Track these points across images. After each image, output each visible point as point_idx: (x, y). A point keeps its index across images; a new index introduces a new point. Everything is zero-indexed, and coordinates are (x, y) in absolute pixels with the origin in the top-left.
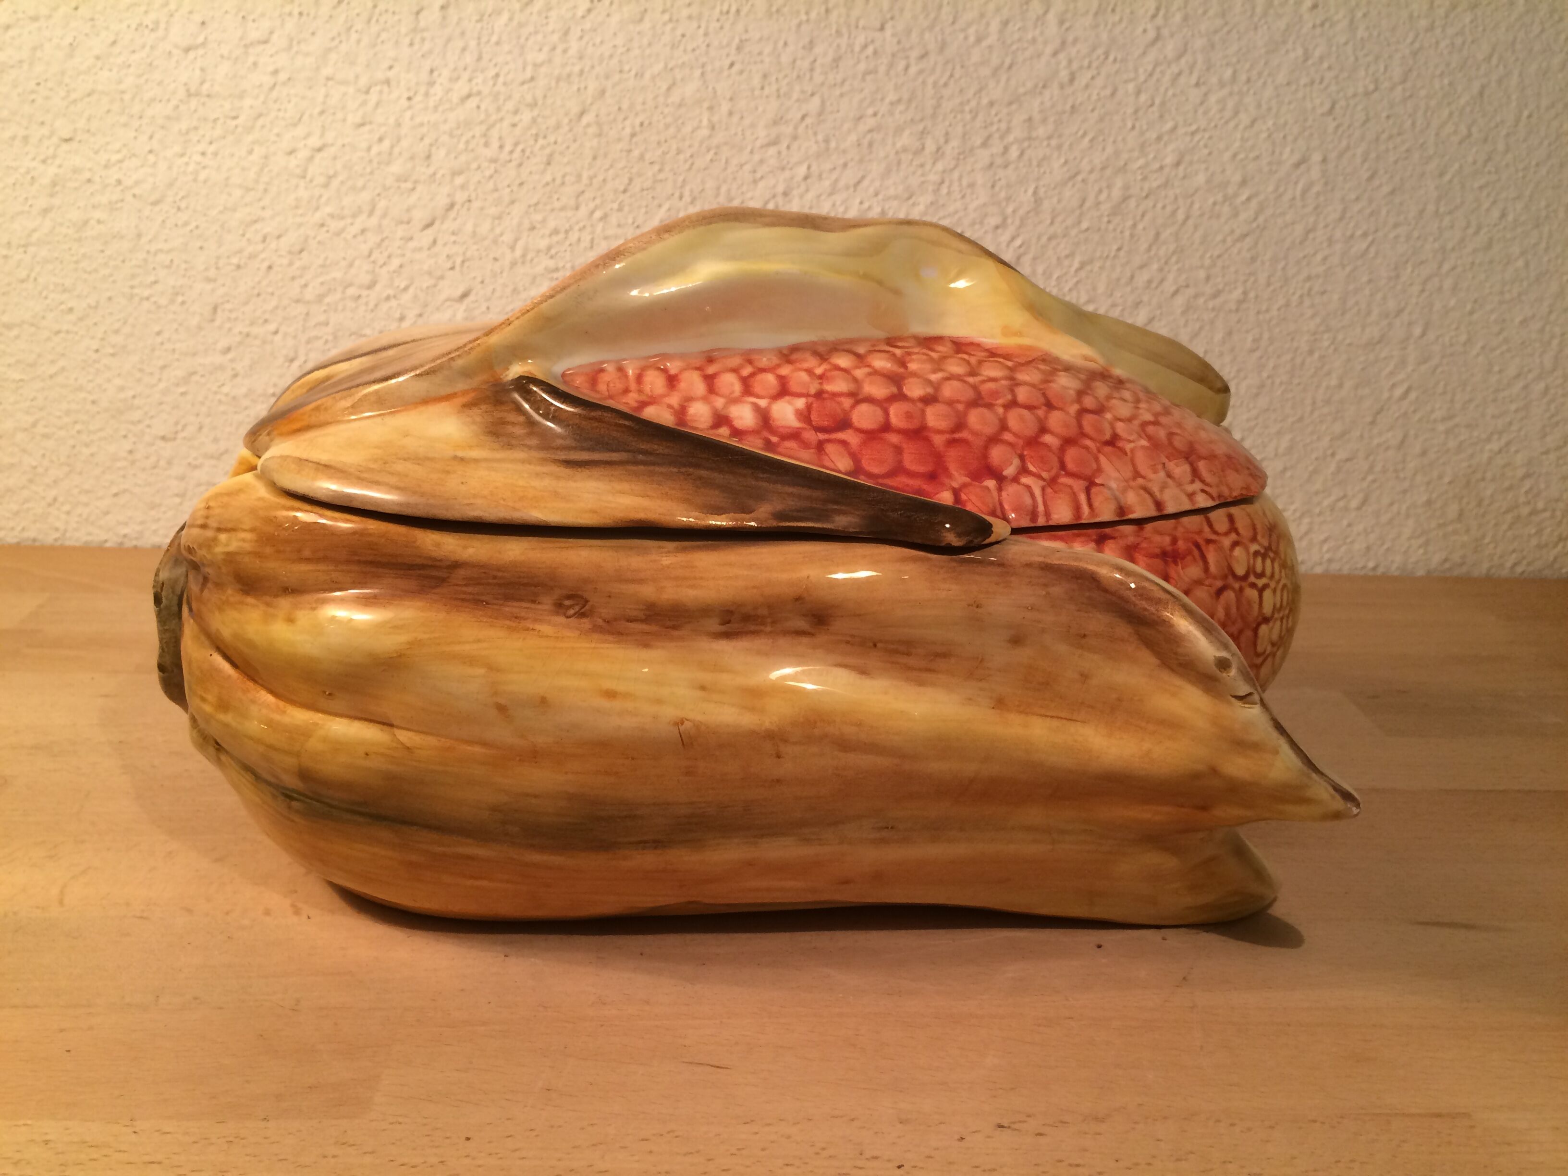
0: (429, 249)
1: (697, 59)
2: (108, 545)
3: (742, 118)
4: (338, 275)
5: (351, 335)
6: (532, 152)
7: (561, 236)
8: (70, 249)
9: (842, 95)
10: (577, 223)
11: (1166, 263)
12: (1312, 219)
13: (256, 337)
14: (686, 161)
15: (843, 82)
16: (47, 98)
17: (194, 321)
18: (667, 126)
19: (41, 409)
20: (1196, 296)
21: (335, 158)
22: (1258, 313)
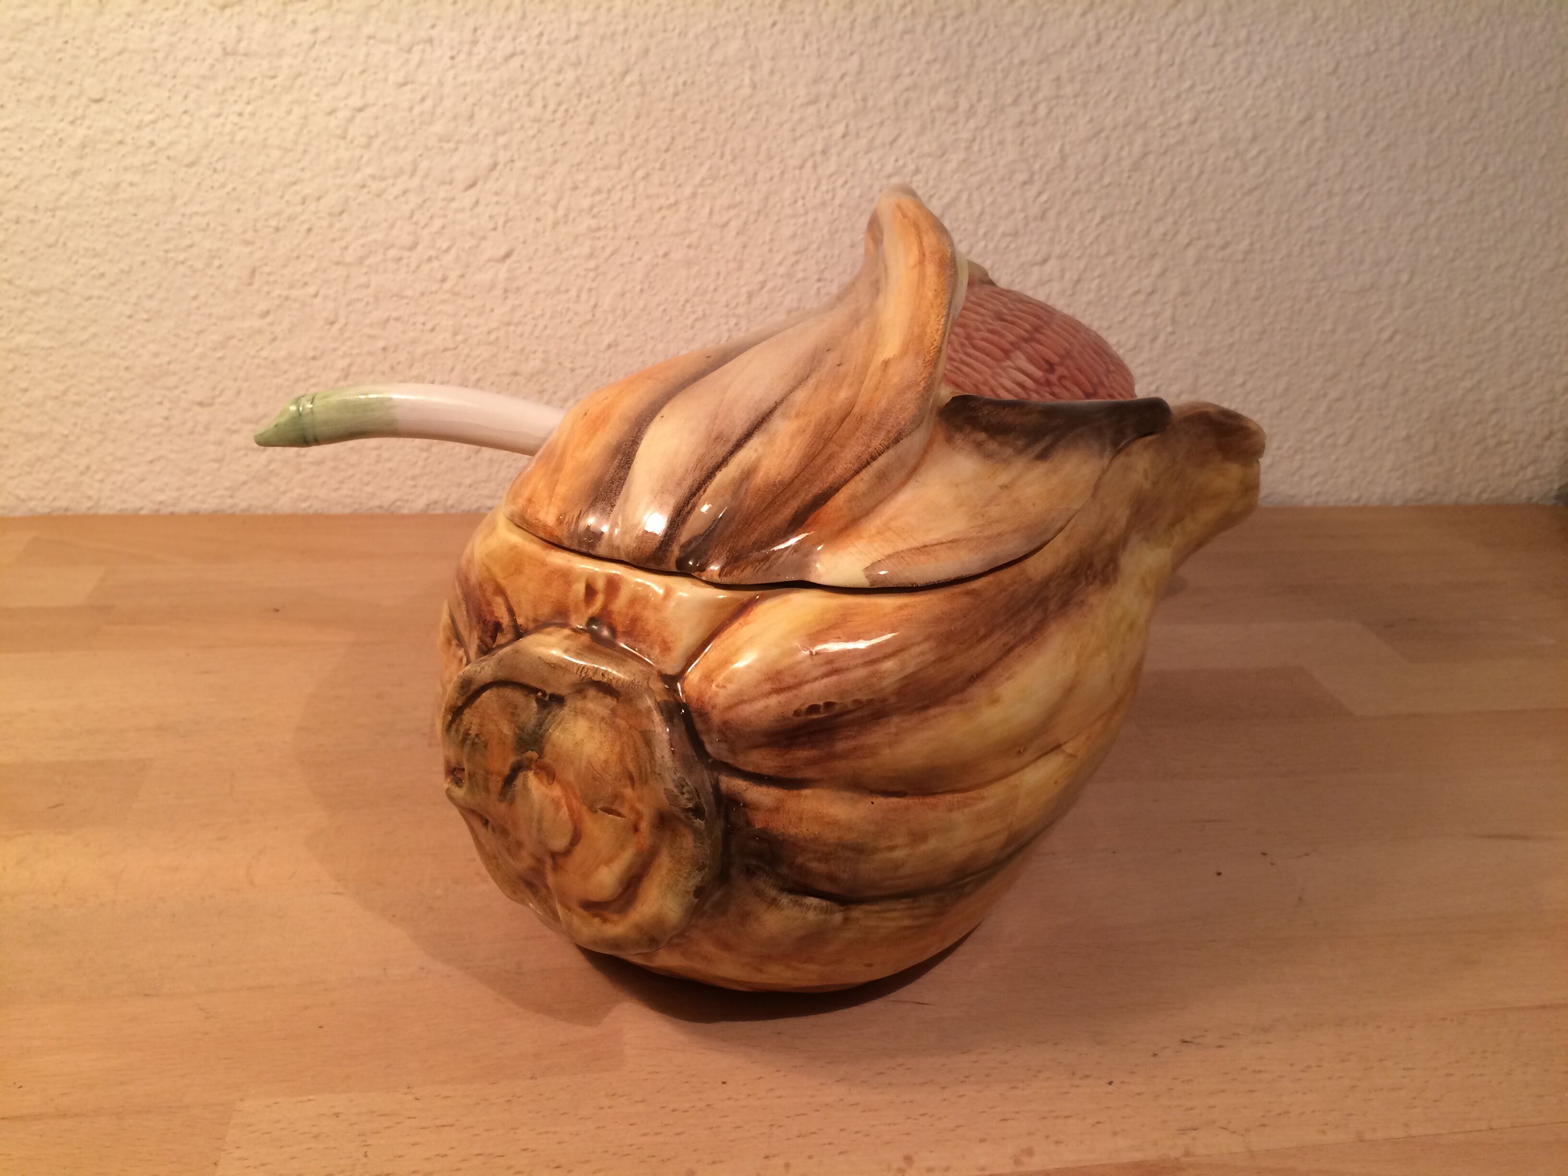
0: (471, 209)
1: (740, 18)
2: (144, 512)
3: (783, 77)
4: (378, 236)
5: (392, 297)
6: (575, 112)
7: (604, 196)
8: (101, 213)
9: (880, 54)
10: (620, 182)
11: (1181, 216)
12: (1314, 174)
13: (295, 300)
14: (727, 120)
15: (882, 41)
16: (75, 57)
17: (232, 285)
18: (710, 85)
19: (73, 376)
20: (1208, 247)
21: (376, 118)
22: (1264, 262)
